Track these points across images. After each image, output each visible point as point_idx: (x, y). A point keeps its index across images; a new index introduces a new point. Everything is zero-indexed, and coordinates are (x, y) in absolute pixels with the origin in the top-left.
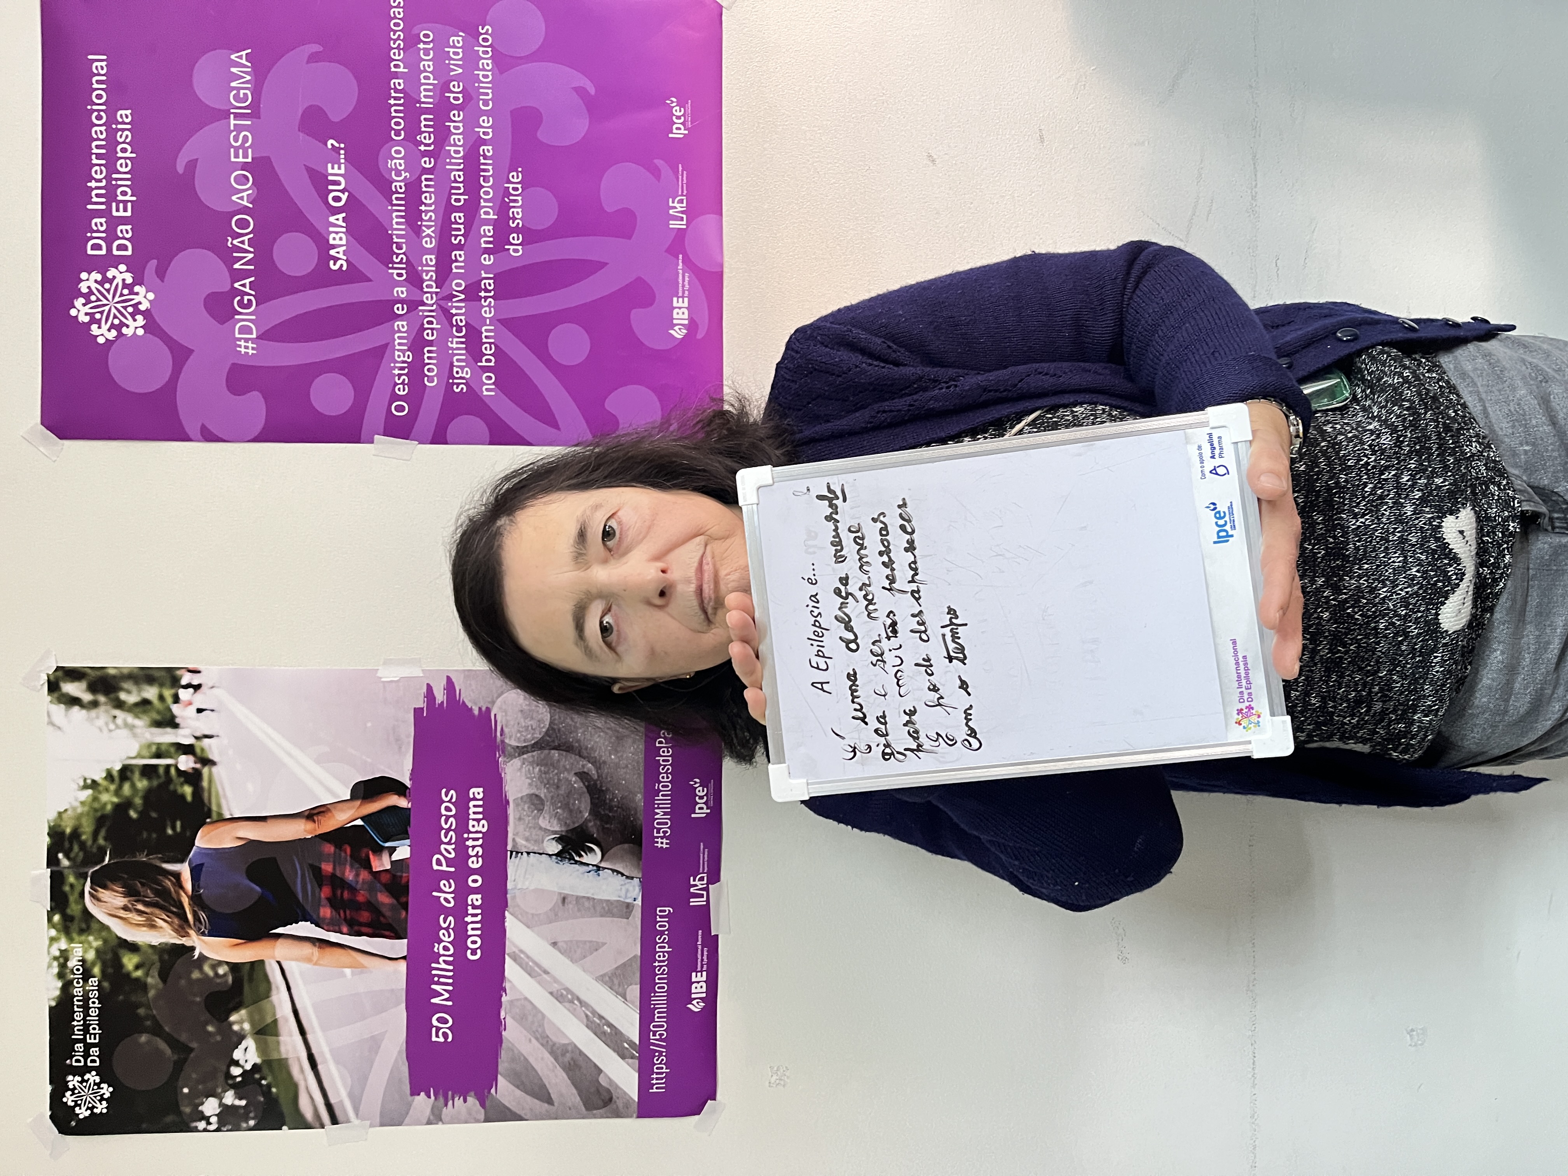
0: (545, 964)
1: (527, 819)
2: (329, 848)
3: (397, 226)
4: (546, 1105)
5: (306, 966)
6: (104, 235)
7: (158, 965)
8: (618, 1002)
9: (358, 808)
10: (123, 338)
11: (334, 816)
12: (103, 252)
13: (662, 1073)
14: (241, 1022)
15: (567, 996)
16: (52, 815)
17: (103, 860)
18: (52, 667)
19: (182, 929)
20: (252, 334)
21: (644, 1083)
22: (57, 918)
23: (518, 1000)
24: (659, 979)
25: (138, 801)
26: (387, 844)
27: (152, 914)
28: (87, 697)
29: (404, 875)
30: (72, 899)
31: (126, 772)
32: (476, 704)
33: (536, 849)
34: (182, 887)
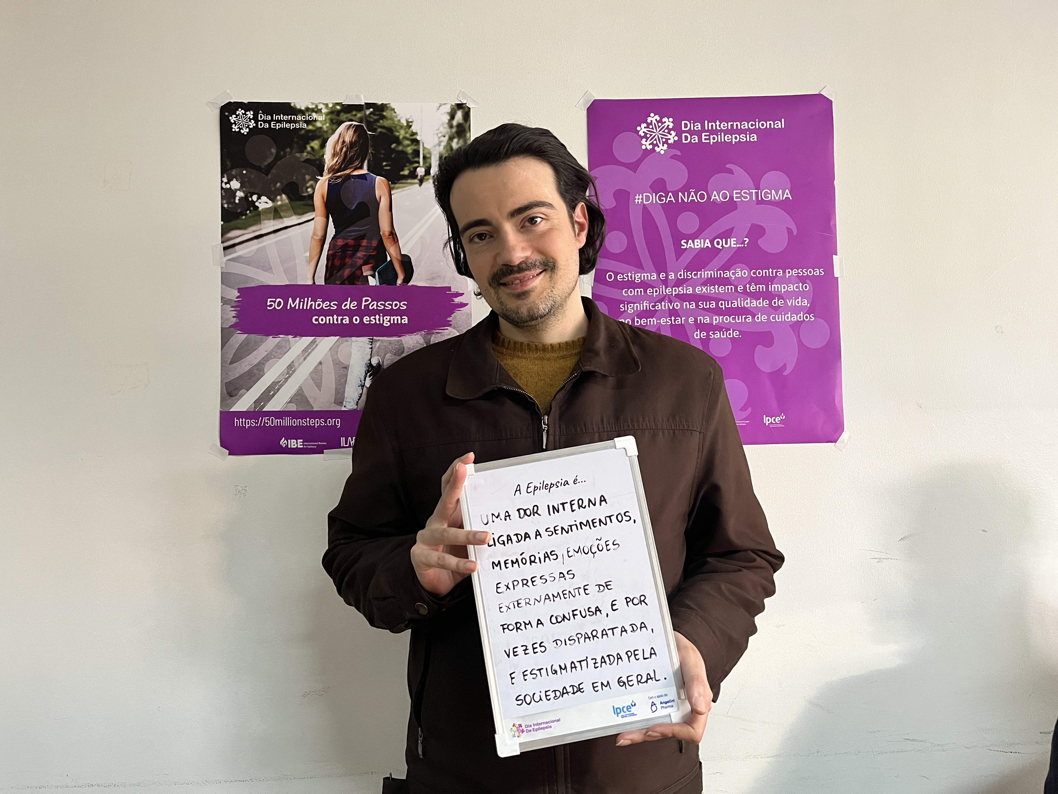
0: (308, 359)
1: (390, 347)
2: (374, 243)
3: (706, 274)
4: (229, 361)
5: (311, 233)
6: (692, 129)
7: (314, 158)
8: (287, 399)
9: (398, 259)
10: (640, 139)
11: (392, 246)
12: (683, 129)
13: (245, 424)
14: (281, 200)
15: (291, 371)
16: (393, 105)
17: (369, 131)
18: (470, 106)
19: (331, 170)
20: (646, 202)
21: (240, 414)
22: (338, 107)
23: (289, 343)
24: (300, 421)
25: (400, 148)
26: (376, 273)
27: (340, 155)
28: (455, 123)
29: (360, 283)
30: (349, 115)
31: (416, 142)
32: (453, 319)
33: (374, 352)
34: (355, 170)
